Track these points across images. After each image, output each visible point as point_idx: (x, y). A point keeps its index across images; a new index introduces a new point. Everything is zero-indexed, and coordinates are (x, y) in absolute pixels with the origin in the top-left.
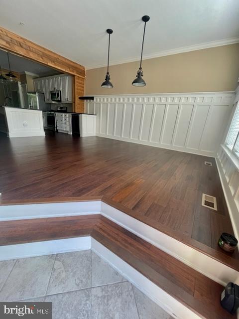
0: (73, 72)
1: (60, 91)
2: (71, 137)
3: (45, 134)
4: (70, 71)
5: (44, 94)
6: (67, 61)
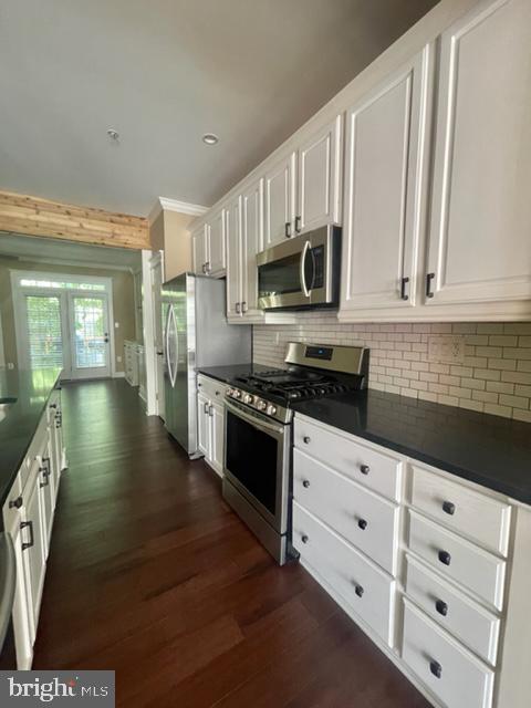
5: (224, 278)
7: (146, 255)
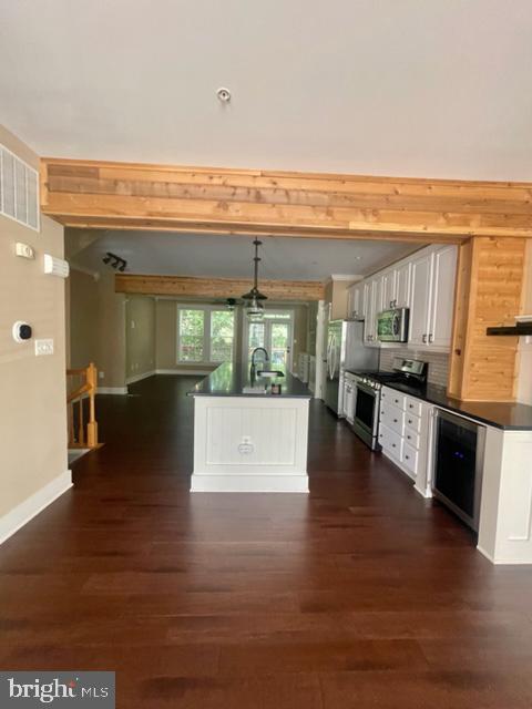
0: (466, 223)
1: (408, 311)
2: (428, 505)
3: (310, 487)
4: (449, 222)
5: (363, 321)
6: (436, 191)
7: (321, 303)
